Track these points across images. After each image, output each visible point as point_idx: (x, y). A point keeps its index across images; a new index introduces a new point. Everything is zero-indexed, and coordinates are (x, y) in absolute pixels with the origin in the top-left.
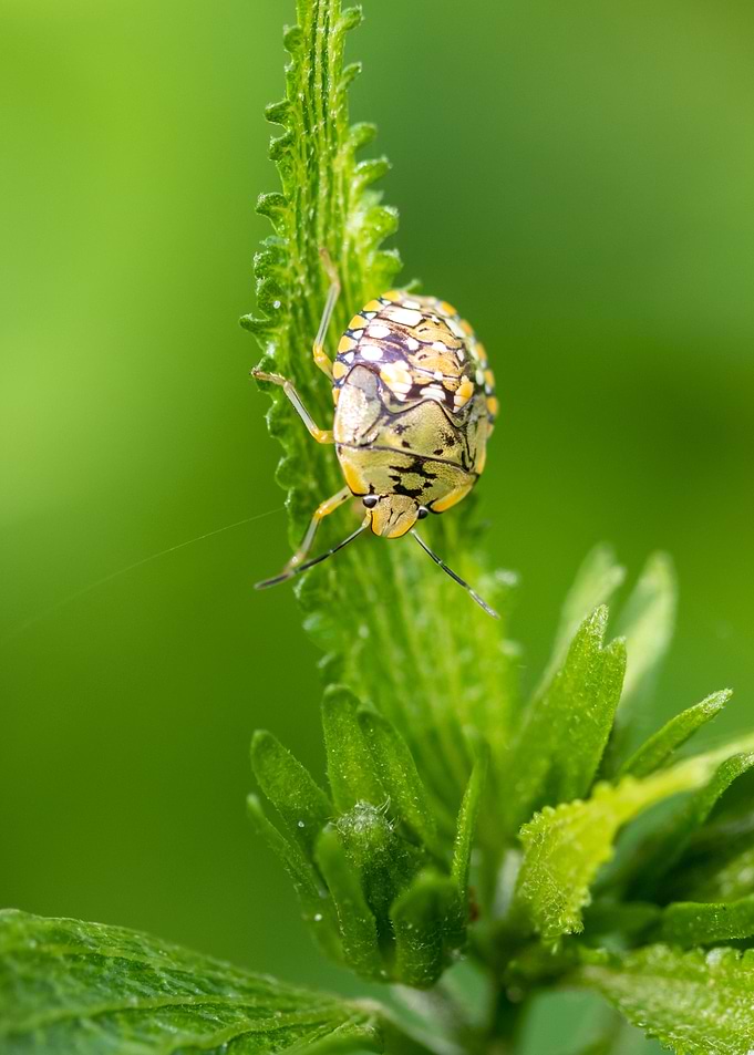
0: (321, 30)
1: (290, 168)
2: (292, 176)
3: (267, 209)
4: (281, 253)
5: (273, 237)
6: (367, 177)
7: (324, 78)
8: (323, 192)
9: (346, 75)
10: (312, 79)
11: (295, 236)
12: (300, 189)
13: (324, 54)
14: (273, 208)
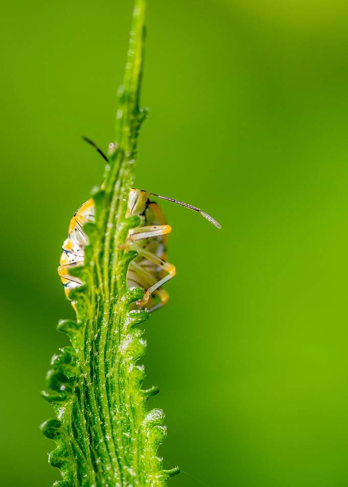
0: (110, 225)
1: (83, 306)
2: (84, 311)
3: (64, 329)
4: (73, 358)
5: (68, 347)
6: (134, 320)
7: (110, 256)
8: (105, 324)
9: (127, 255)
10: (102, 254)
11: (82, 348)
12: (88, 321)
13: (112, 240)
14: (69, 329)
